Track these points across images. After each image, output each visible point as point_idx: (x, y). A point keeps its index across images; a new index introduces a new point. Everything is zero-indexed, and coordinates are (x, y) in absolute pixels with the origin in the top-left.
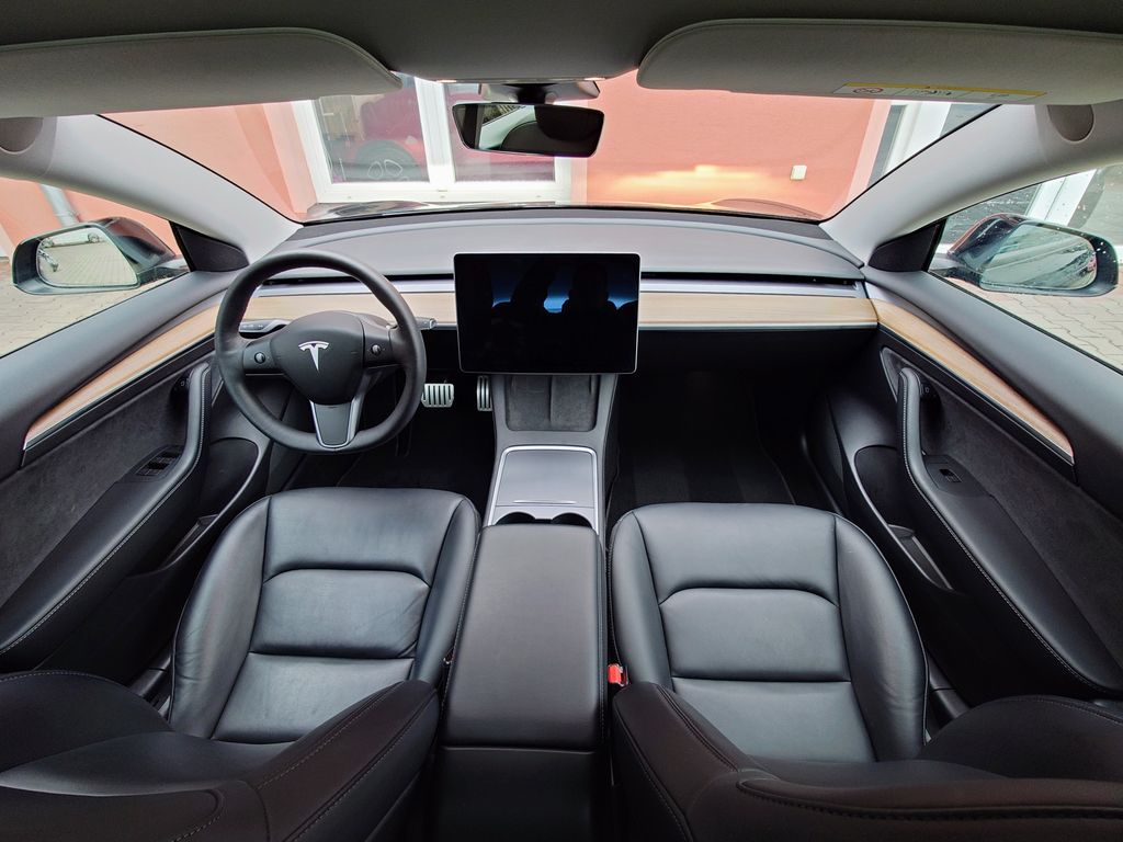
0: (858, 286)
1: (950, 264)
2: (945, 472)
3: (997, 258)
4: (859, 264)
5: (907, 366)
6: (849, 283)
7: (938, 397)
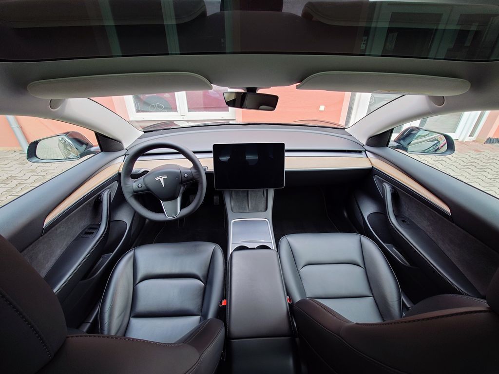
0: (363, 153)
1: (396, 144)
2: (404, 221)
3: (413, 142)
4: (362, 145)
5: (385, 182)
6: (360, 152)
7: (398, 193)
